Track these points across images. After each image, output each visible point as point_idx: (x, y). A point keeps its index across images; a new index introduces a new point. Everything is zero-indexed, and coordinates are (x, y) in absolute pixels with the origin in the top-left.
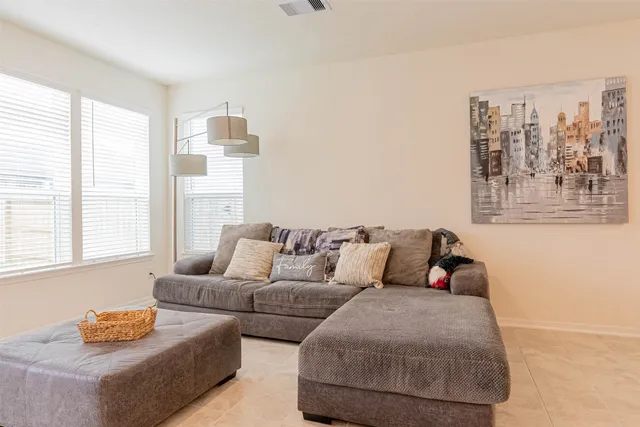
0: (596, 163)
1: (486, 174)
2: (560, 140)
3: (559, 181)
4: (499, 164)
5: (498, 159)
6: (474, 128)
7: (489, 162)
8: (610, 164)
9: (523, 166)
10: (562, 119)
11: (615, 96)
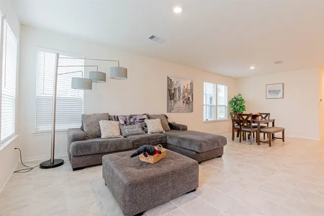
1: (171, 99)
2: (184, 92)
3: (184, 102)
4: (173, 97)
5: (173, 95)
6: (168, 86)
7: (171, 96)
8: (191, 99)
9: (178, 98)
10: (184, 87)
11: (191, 84)
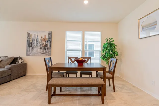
0: (47, 45)
1: (29, 47)
2: (41, 41)
3: (41, 48)
4: (31, 45)
5: (31, 44)
6: (27, 37)
7: (30, 44)
9: (35, 45)
10: (42, 37)
11: (50, 34)
